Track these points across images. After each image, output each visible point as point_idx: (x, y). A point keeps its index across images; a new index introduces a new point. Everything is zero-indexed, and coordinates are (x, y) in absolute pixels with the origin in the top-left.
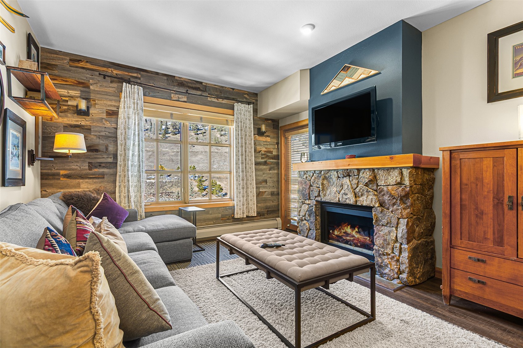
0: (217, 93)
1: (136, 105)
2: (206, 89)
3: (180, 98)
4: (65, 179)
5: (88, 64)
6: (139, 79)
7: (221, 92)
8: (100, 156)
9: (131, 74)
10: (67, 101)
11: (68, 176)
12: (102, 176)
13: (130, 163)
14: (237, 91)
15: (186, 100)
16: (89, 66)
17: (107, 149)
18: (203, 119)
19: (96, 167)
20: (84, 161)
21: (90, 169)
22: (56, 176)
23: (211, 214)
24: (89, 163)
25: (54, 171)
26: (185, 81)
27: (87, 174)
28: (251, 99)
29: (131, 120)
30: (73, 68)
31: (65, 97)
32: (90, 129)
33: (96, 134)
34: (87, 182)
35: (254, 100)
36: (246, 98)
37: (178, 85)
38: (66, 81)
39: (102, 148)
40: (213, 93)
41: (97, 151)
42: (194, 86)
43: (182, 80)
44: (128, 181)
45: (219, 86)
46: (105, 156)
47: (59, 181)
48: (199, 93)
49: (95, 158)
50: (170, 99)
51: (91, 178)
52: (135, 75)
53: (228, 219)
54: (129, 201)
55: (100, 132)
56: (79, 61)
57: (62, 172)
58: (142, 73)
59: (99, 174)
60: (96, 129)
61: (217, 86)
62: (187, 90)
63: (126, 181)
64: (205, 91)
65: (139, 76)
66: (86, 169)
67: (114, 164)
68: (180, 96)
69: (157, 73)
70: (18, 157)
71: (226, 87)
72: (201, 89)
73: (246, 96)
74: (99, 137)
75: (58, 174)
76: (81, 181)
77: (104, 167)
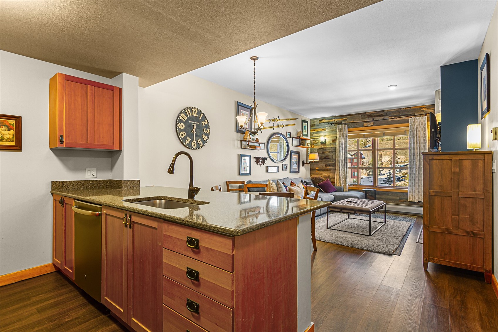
0: (396, 114)
1: (343, 135)
2: (387, 114)
3: (369, 124)
4: (317, 171)
5: (325, 120)
6: (347, 120)
7: (399, 113)
8: (330, 161)
9: (343, 119)
10: (318, 138)
11: (318, 170)
12: (330, 170)
13: (341, 164)
14: (414, 108)
15: (372, 124)
16: (326, 121)
17: (332, 157)
18: (385, 134)
19: (328, 166)
20: (324, 164)
21: (326, 167)
22: (314, 170)
23: (391, 196)
24: (326, 164)
25: (314, 168)
26: (372, 113)
27: (325, 169)
28: (429, 110)
29: (341, 143)
30: (320, 124)
31: (318, 137)
32: (326, 149)
33: (328, 151)
34: (325, 173)
35: (432, 110)
36: (423, 111)
37: (368, 117)
38: (318, 130)
39: (330, 157)
40: (393, 115)
41: (328, 158)
42: (378, 114)
43: (370, 113)
44: (340, 173)
45: (398, 109)
46: (332, 161)
47: (315, 172)
48: (382, 118)
49: (328, 162)
50: (363, 126)
51: (326, 171)
52: (345, 119)
53: (405, 202)
54: (340, 183)
55: (329, 150)
56: (322, 120)
57: (317, 168)
58: (348, 117)
59: (329, 169)
60: (328, 149)
61: (396, 109)
62: (373, 119)
63: (339, 172)
64: (387, 115)
65: (347, 118)
66: (324, 167)
67: (334, 165)
68: (369, 123)
69: (356, 114)
70: (296, 164)
71: (403, 108)
72: (384, 115)
73: (423, 109)
74: (329, 152)
75: (315, 169)
76: (323, 172)
77: (331, 166)
